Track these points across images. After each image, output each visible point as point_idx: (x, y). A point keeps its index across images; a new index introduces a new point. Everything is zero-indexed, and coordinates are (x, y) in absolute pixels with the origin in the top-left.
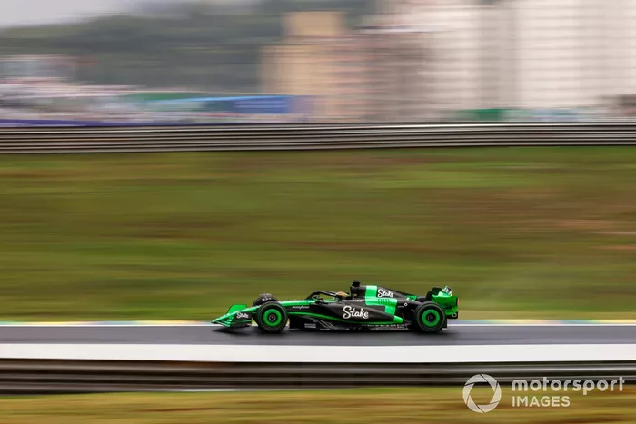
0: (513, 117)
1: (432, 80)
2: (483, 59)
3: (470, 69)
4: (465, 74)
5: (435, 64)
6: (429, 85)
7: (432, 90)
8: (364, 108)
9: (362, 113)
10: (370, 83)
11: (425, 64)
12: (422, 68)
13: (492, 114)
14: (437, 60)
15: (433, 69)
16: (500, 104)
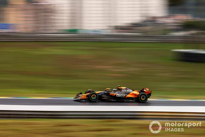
0: (81, 32)
1: (55, 19)
2: (72, 13)
3: (67, 16)
4: (65, 18)
5: (56, 14)
6: (54, 21)
7: (55, 23)
8: (32, 28)
9: (32, 30)
10: (35, 20)
11: (52, 14)
12: (52, 16)
13: (74, 31)
14: (57, 13)
15: (55, 16)
16: (77, 28)
